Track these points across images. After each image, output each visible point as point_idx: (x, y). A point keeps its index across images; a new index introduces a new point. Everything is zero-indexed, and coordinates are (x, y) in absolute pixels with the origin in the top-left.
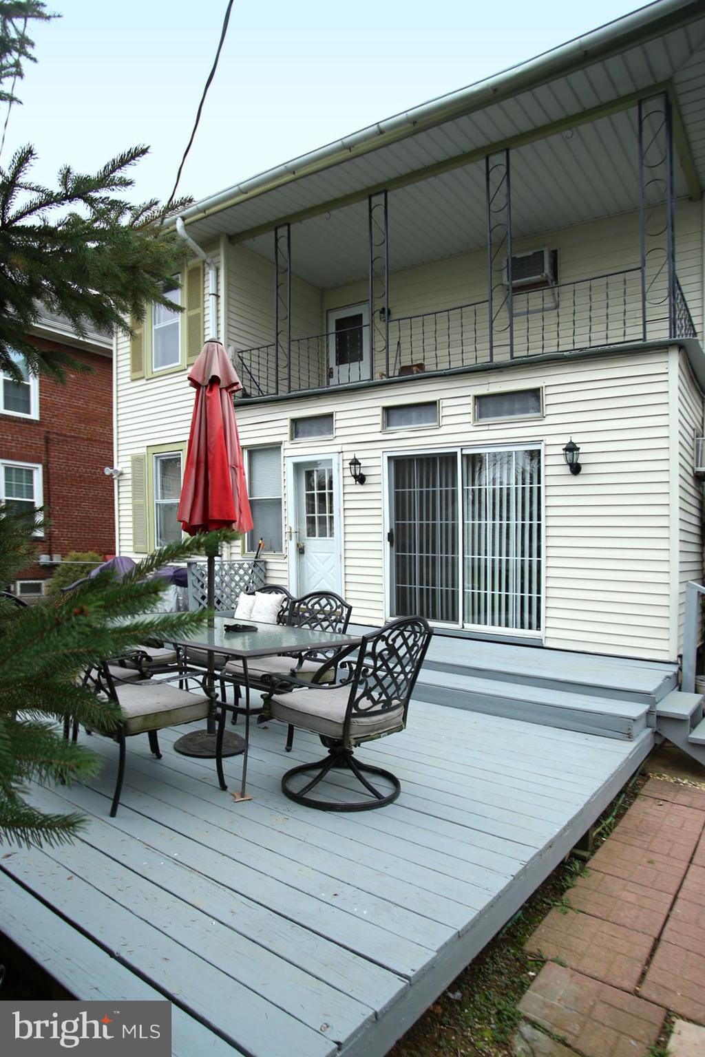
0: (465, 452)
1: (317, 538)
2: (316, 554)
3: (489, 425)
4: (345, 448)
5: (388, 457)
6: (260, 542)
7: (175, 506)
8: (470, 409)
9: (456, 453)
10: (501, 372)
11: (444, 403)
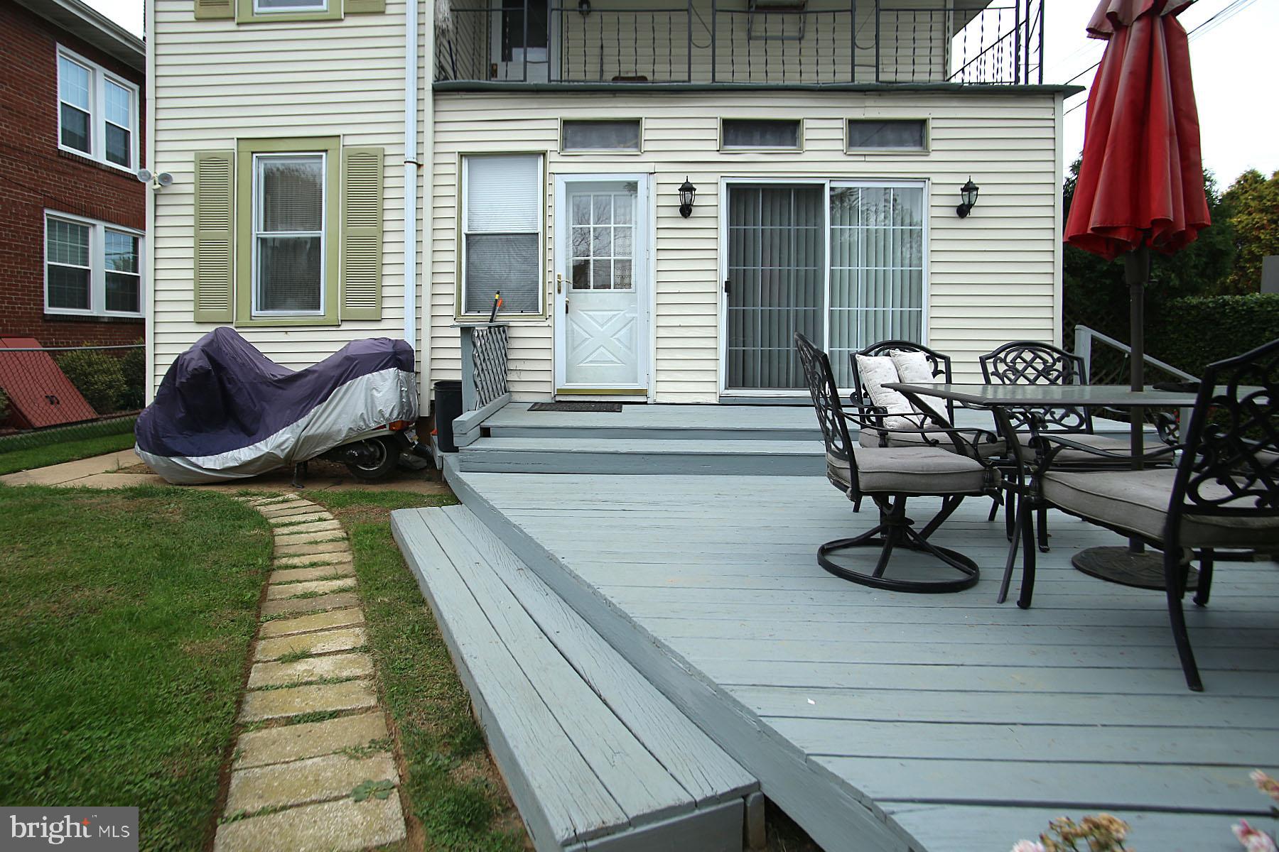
0: (834, 185)
1: (592, 290)
2: (590, 313)
3: (865, 155)
4: (659, 168)
5: (727, 184)
6: (497, 297)
7: (306, 242)
8: (841, 134)
9: (824, 184)
10: (880, 95)
11: (807, 124)
